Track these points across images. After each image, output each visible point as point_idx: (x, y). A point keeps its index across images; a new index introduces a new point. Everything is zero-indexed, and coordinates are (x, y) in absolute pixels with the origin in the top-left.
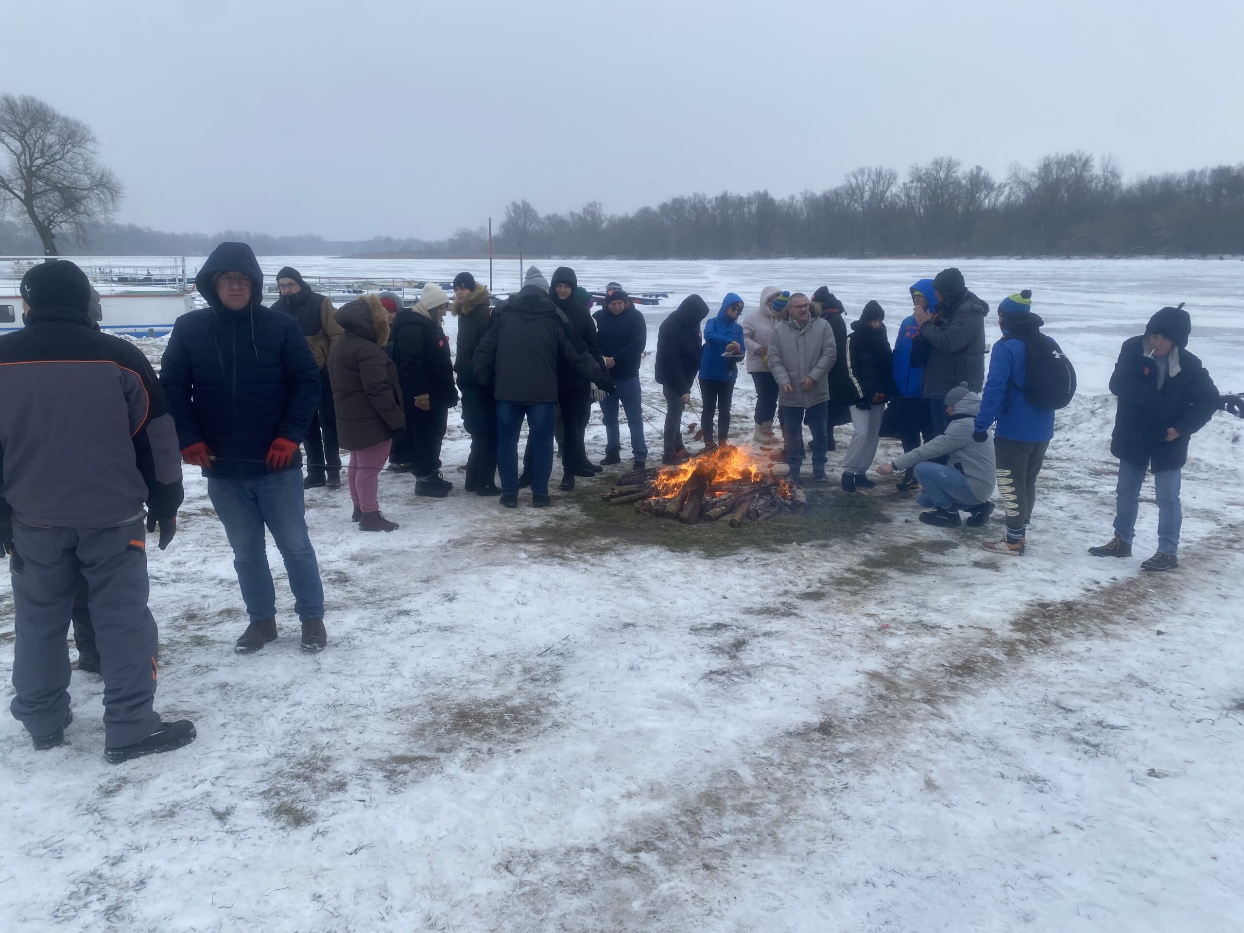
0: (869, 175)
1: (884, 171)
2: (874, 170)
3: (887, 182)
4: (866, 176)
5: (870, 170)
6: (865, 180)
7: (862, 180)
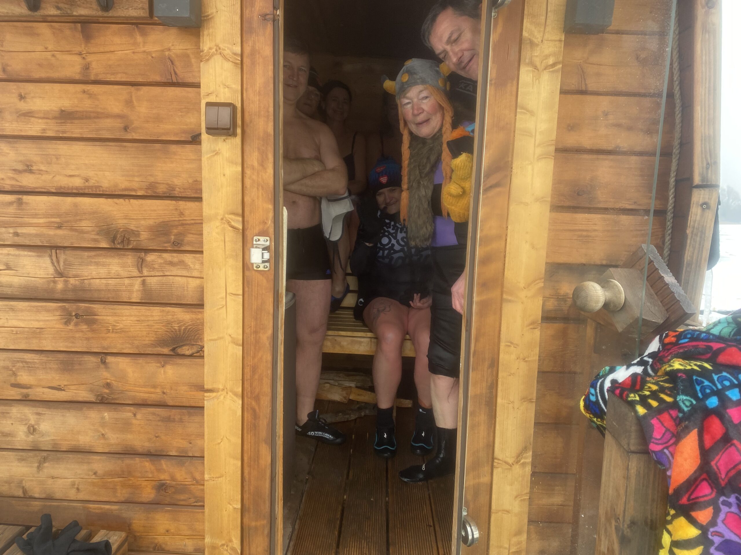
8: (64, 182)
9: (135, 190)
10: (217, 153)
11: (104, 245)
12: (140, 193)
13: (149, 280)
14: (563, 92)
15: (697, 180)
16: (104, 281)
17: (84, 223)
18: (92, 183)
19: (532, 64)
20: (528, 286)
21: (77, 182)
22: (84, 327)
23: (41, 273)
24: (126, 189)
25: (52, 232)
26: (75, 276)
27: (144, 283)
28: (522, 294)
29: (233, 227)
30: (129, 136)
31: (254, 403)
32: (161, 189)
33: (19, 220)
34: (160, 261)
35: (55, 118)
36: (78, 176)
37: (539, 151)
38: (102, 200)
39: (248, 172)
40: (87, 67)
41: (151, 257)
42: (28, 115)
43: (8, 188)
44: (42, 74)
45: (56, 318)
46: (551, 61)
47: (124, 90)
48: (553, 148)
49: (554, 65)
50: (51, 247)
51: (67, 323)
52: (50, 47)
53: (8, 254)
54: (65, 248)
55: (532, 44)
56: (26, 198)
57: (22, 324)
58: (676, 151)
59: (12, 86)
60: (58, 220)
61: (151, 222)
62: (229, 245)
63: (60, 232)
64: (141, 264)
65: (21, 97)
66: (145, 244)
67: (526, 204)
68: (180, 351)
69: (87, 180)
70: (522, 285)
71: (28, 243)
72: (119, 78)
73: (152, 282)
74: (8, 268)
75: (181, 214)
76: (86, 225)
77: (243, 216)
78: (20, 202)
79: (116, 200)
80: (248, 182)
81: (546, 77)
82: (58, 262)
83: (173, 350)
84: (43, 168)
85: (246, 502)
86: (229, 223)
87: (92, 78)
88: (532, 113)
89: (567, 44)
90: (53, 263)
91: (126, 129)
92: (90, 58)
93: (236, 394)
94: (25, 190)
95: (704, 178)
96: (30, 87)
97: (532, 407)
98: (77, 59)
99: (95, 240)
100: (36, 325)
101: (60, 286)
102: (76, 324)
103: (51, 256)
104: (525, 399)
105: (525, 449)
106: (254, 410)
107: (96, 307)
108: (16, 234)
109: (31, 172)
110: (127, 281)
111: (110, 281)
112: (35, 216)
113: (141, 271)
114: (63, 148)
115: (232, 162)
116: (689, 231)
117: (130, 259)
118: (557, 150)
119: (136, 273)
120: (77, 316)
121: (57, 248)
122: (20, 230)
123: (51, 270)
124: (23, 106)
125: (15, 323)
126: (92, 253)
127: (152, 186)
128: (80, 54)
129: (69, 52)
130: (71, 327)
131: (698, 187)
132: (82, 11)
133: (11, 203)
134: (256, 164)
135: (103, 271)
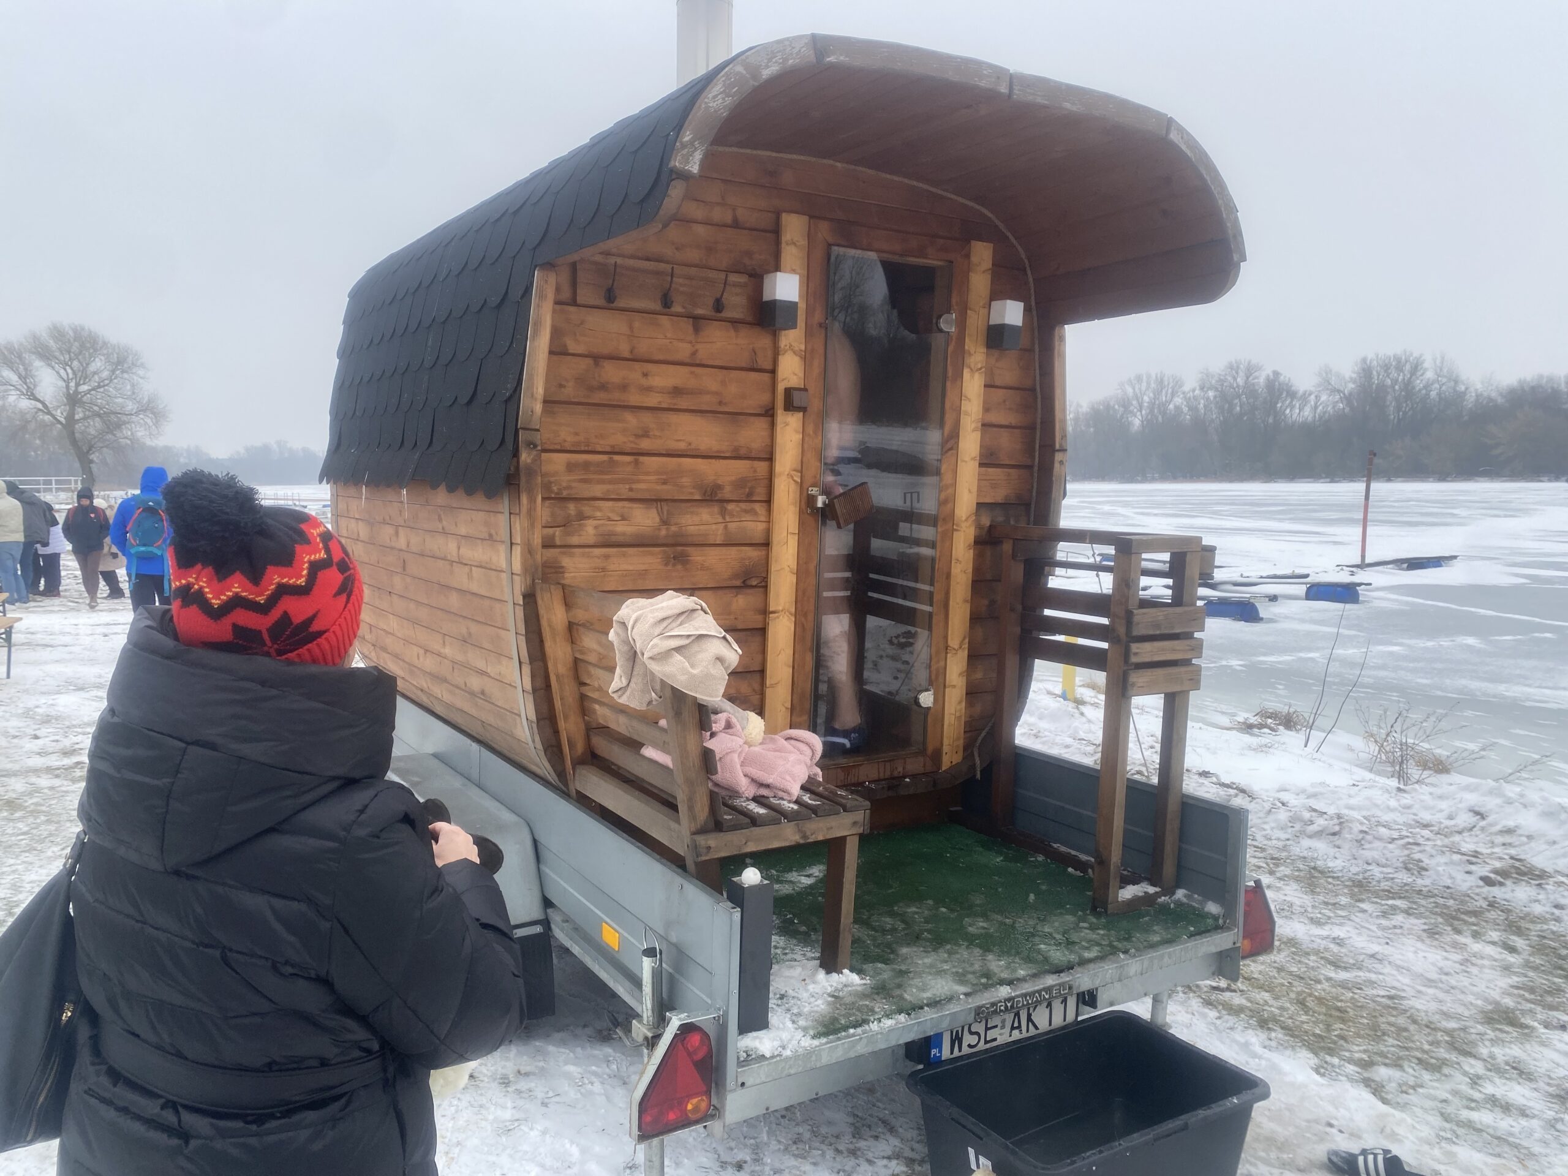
0: (1148, 383)
1: (1166, 379)
2: (1154, 377)
3: (1170, 391)
4: (1144, 384)
5: (1149, 376)
6: (1143, 388)
7: (1140, 389)
8: (673, 445)
9: (723, 452)
10: (787, 424)
11: (697, 497)
12: (727, 455)
13: (730, 525)
14: (985, 386)
15: (1057, 447)
16: (697, 527)
17: (684, 480)
18: (693, 447)
19: (969, 367)
20: (966, 520)
21: (682, 446)
22: (679, 567)
23: (649, 522)
24: (718, 452)
25: (659, 487)
26: (676, 524)
27: (726, 527)
28: (964, 525)
29: (794, 481)
30: (721, 409)
31: (803, 619)
32: (743, 452)
33: (635, 477)
34: (738, 509)
35: (669, 393)
36: (683, 440)
37: (973, 426)
38: (699, 460)
39: (806, 439)
40: (694, 353)
41: (731, 507)
42: (649, 389)
43: (628, 450)
44: (661, 357)
45: (659, 560)
46: (979, 366)
47: (721, 374)
48: (980, 424)
49: (980, 369)
50: (656, 500)
51: (666, 565)
52: (669, 335)
53: (624, 507)
54: (666, 500)
55: (970, 354)
56: (642, 459)
57: (631, 568)
58: (1038, 427)
59: (637, 365)
60: (664, 477)
61: (733, 478)
62: (791, 494)
63: (665, 487)
64: (723, 512)
65: (645, 375)
66: (728, 496)
67: (966, 462)
68: (749, 583)
69: (690, 444)
70: (964, 519)
71: (639, 496)
72: (717, 363)
73: (732, 526)
74: (623, 519)
75: (755, 471)
76: (686, 481)
77: (801, 472)
78: (636, 462)
79: (710, 460)
80: (806, 446)
81: (977, 375)
82: (663, 513)
83: (744, 582)
84: (657, 433)
85: (794, 702)
86: (792, 477)
87: (698, 362)
88: (969, 400)
89: (987, 355)
90: (658, 513)
91: (720, 403)
92: (698, 346)
93: (791, 614)
94: (640, 451)
95: (1061, 445)
96: (650, 367)
97: (968, 606)
98: (689, 346)
99: (691, 493)
100: (643, 567)
101: (663, 532)
102: (674, 565)
103: (657, 508)
104: (966, 601)
105: (964, 638)
106: (803, 625)
107: (689, 549)
108: (631, 490)
109: (648, 437)
110: (714, 527)
111: (702, 527)
112: (647, 474)
113: (724, 518)
114: (674, 418)
115: (797, 432)
116: (1054, 479)
117: (716, 509)
118: (983, 425)
119: (720, 520)
120: (674, 558)
121: (661, 500)
122: (634, 486)
123: (657, 520)
124: (644, 382)
125: (625, 567)
126: (689, 504)
127: (736, 449)
128: (691, 342)
129: (681, 340)
130: (670, 567)
131: (1058, 451)
132: (700, 311)
133: (629, 463)
134: (811, 433)
135: (696, 519)
